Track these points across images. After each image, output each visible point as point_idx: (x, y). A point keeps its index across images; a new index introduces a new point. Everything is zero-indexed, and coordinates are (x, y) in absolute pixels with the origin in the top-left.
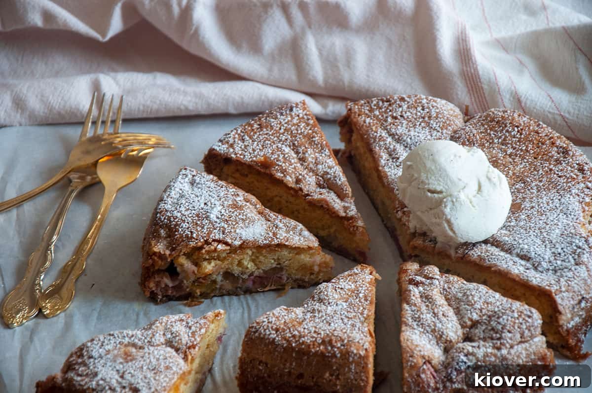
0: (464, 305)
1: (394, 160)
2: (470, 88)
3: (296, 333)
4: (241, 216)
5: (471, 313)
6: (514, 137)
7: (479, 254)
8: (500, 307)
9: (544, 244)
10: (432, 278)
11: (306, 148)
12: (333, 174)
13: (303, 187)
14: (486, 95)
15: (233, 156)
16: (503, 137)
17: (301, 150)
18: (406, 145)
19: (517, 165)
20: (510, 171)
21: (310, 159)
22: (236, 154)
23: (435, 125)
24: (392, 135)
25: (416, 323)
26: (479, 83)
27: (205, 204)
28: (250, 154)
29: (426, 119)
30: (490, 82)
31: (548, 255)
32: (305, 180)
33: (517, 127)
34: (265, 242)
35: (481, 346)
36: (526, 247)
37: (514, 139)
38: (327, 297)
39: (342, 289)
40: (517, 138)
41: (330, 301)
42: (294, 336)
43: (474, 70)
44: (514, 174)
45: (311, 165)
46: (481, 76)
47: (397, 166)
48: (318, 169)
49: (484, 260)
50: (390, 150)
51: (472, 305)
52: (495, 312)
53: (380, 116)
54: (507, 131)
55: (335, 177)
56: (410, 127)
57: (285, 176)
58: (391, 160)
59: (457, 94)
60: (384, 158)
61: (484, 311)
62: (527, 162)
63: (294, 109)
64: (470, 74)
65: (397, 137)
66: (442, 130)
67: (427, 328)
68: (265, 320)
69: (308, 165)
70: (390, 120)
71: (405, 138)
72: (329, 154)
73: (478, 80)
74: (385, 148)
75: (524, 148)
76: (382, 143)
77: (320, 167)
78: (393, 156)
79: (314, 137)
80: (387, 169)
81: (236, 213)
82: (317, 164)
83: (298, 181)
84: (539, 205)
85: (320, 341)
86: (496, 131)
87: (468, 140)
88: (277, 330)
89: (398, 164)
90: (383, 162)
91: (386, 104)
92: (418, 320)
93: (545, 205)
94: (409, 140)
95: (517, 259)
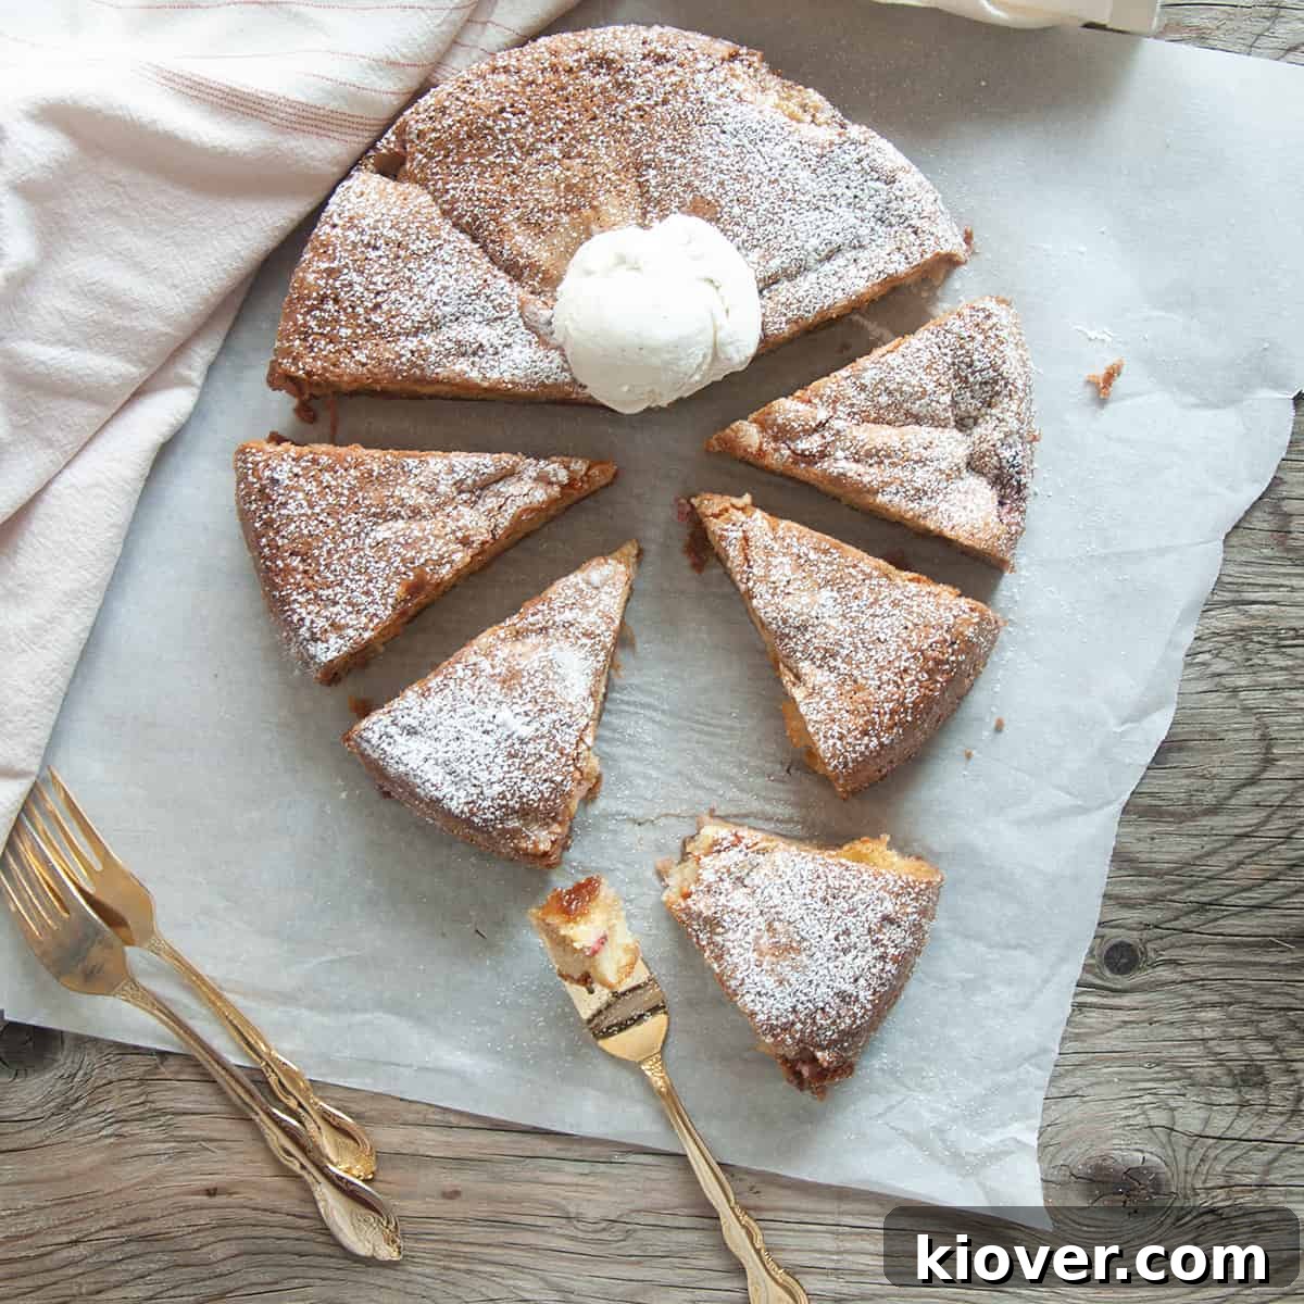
0: (914, 403)
1: (481, 353)
2: (316, 130)
3: (888, 706)
4: (537, 682)
5: (938, 402)
6: (524, 127)
7: (784, 319)
8: (944, 350)
9: (822, 209)
10: (822, 425)
11: (392, 497)
12: (469, 474)
13: (481, 538)
14: (348, 112)
15: (367, 635)
16: (513, 145)
17: (395, 509)
18: (453, 318)
19: (598, 156)
20: (608, 175)
21: (421, 500)
22: (365, 629)
23: (424, 246)
24: (417, 330)
25: (925, 498)
26: (322, 112)
27: (486, 732)
28: (373, 602)
29: (402, 253)
30: (330, 93)
31: (850, 217)
32: (468, 530)
33: (502, 110)
34: (601, 658)
35: (1001, 416)
36: (814, 242)
37: (529, 130)
38: (802, 614)
39: (788, 582)
40: (527, 123)
41: (813, 614)
42: (893, 712)
43: (290, 107)
44: (616, 172)
45: (432, 502)
46: (311, 102)
47: (496, 353)
48: (446, 495)
49: (801, 317)
50: (453, 351)
51: (924, 393)
52: (954, 364)
53: (359, 331)
54: (503, 132)
55: (477, 471)
56: (410, 291)
57: (451, 562)
58: (477, 359)
59: (312, 158)
60: (468, 369)
61: (942, 381)
62: (598, 136)
63: (276, 476)
64: (293, 118)
65: (428, 325)
66: (439, 237)
67: (941, 486)
68: (831, 742)
69: (430, 507)
70: (376, 318)
71: (438, 312)
72: (417, 461)
73: (313, 110)
74: (446, 357)
75: (560, 125)
76: (432, 358)
77: (442, 489)
78: (470, 351)
79: (370, 472)
80: (495, 375)
81: (527, 688)
82: (434, 490)
83: (465, 542)
84: (721, 172)
85: (926, 676)
86: (491, 150)
87: (492, 207)
88: (865, 733)
89: (491, 351)
90: (474, 375)
91: (330, 306)
92: (920, 493)
93: (726, 161)
94: (447, 309)
95: (827, 267)
